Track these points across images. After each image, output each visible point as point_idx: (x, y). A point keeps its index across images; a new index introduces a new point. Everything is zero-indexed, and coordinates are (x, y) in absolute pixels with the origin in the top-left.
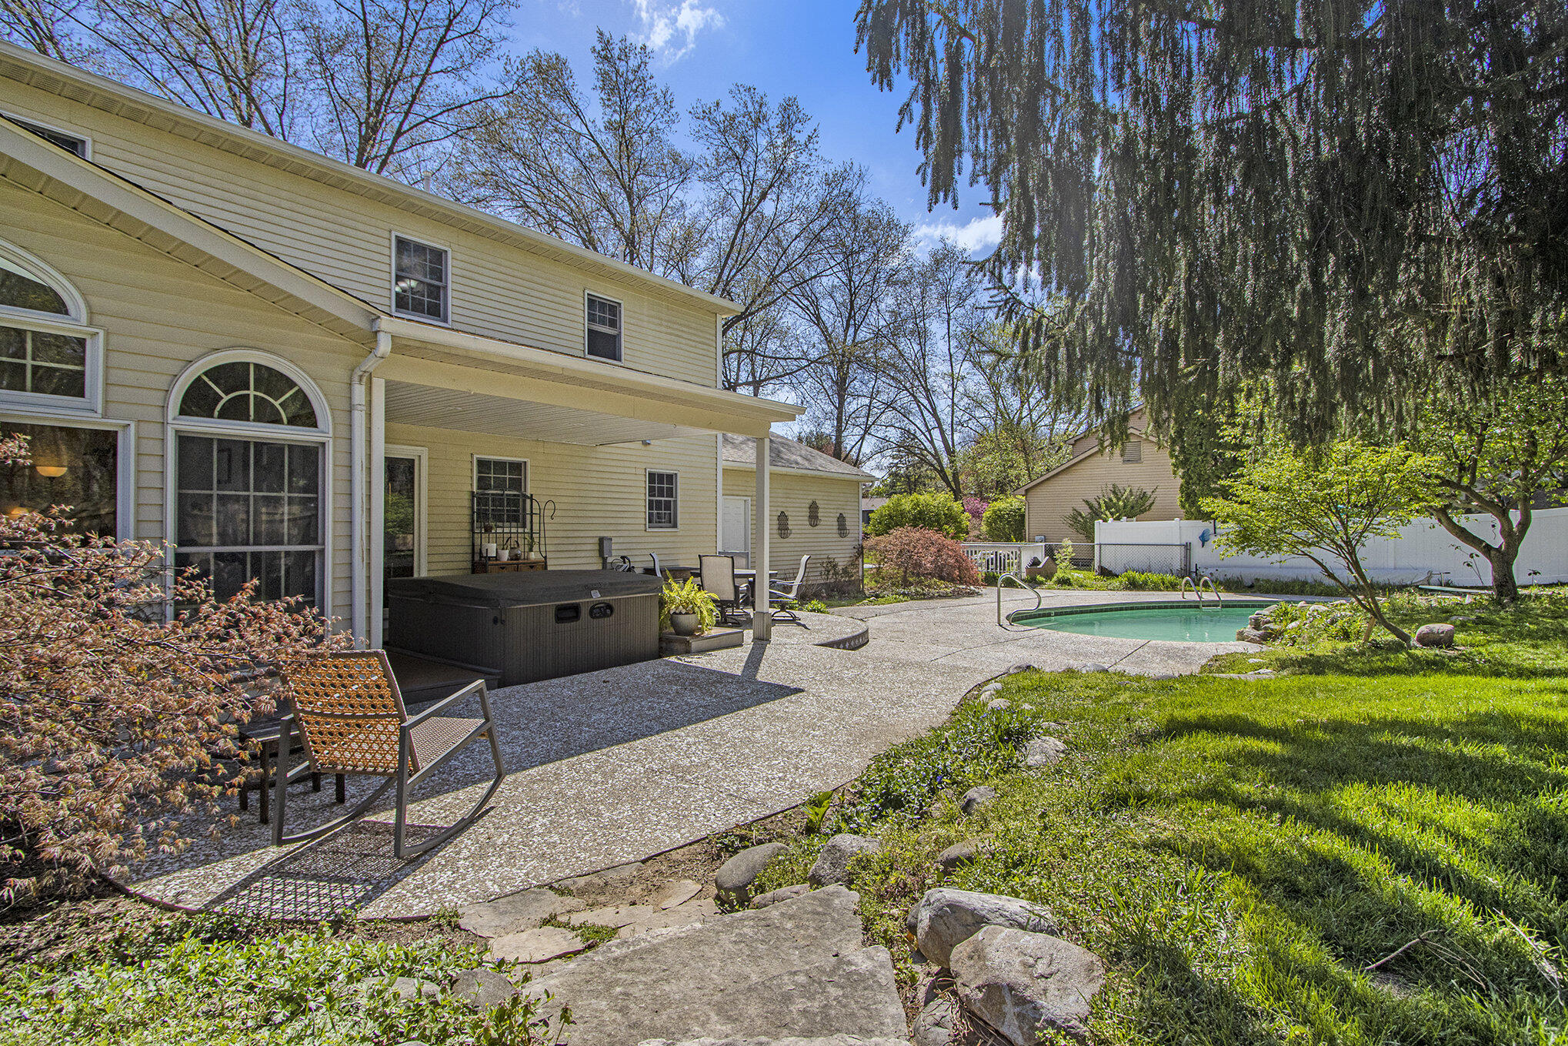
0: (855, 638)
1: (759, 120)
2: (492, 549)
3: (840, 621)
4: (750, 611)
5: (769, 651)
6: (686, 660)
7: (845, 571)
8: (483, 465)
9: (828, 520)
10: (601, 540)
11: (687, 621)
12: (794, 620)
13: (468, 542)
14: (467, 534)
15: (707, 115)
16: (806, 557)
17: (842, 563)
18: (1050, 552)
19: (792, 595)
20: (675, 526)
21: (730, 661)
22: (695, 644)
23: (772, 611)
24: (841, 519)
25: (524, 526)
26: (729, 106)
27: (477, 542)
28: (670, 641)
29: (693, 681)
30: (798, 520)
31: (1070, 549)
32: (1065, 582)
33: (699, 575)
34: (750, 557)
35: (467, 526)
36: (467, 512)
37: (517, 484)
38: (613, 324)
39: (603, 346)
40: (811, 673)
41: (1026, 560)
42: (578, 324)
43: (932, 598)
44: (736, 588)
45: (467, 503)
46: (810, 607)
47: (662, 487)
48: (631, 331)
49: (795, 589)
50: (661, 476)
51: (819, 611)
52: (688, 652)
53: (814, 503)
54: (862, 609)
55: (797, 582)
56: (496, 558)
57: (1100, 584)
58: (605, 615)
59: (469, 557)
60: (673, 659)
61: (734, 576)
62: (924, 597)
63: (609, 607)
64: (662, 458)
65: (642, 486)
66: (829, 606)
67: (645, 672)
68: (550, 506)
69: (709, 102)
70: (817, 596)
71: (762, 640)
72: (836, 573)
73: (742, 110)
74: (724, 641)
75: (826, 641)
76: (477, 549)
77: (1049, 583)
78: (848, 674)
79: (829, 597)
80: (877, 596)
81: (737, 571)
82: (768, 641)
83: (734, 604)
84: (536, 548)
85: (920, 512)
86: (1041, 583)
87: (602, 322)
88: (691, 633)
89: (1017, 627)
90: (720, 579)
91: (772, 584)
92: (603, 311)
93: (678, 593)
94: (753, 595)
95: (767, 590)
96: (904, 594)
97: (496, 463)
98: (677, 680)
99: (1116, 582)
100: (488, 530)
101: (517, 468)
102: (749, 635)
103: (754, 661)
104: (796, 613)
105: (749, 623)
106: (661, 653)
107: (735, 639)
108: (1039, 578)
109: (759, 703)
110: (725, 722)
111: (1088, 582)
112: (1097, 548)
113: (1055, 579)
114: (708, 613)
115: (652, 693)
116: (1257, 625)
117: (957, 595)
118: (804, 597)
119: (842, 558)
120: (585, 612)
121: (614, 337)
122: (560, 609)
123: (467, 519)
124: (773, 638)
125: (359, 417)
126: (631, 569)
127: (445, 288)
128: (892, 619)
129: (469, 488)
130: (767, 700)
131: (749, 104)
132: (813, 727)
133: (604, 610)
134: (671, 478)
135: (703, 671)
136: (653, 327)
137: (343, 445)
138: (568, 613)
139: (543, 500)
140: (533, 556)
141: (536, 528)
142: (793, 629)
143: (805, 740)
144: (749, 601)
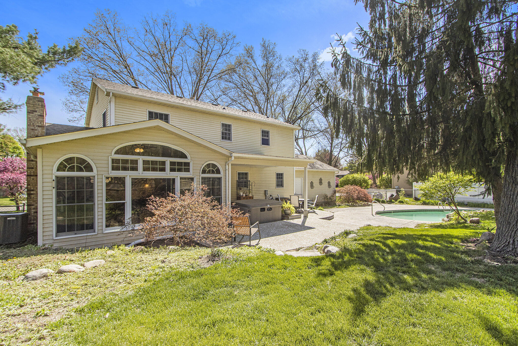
0: (330, 217)
1: (305, 60)
2: (241, 194)
3: (327, 212)
4: (303, 209)
5: (307, 219)
6: (288, 221)
7: (330, 198)
8: (239, 174)
9: (325, 183)
10: (265, 191)
11: (289, 212)
12: (314, 212)
13: (236, 192)
14: (236, 190)
15: (290, 60)
16: (317, 196)
17: (329, 196)
18: (398, 192)
19: (314, 206)
20: (283, 187)
21: (298, 222)
22: (290, 217)
23: (308, 209)
24: (329, 183)
25: (248, 188)
26: (297, 56)
27: (238, 192)
28: (284, 216)
29: (290, 226)
30: (316, 183)
31: (404, 192)
32: (401, 202)
33: (290, 200)
34: (303, 195)
35: (236, 188)
36: (236, 185)
37: (246, 178)
38: (268, 136)
39: (265, 142)
40: (317, 225)
41: (389, 195)
42: (259, 138)
43: (356, 206)
44: (299, 204)
45: (236, 183)
46: (319, 208)
47: (280, 176)
48: (272, 138)
49: (314, 204)
50: (279, 174)
51: (321, 210)
52: (288, 219)
53: (321, 178)
54: (334, 209)
55: (315, 202)
56: (242, 196)
57: (413, 203)
58: (270, 210)
59: (236, 196)
60: (285, 220)
61: (299, 201)
62: (354, 206)
63: (271, 208)
64: (280, 170)
65: (275, 177)
66: (324, 208)
67: (280, 223)
68: (254, 183)
69: (291, 56)
70: (321, 205)
71: (306, 217)
72: (327, 199)
73: (301, 56)
74: (296, 217)
75: (322, 218)
76: (238, 194)
77: (396, 202)
78: (325, 225)
79: (325, 205)
80: (339, 206)
81: (300, 199)
82: (307, 217)
83: (299, 207)
84: (251, 193)
85: (354, 180)
86: (393, 202)
87: (265, 136)
88: (289, 215)
89: (378, 215)
90: (295, 201)
91: (308, 203)
92: (265, 134)
93: (286, 205)
94: (303, 205)
95: (307, 204)
96: (348, 205)
97: (242, 173)
98: (287, 225)
99: (419, 202)
100: (240, 189)
101: (246, 174)
102: (302, 215)
103: (304, 222)
104: (315, 210)
105: (302, 212)
106: (282, 219)
107: (299, 216)
108: (393, 201)
109: (305, 230)
110: (298, 233)
111: (409, 202)
112: (414, 191)
113: (398, 201)
114: (293, 210)
115: (282, 227)
116: (448, 217)
117: (364, 205)
118: (317, 205)
119: (329, 194)
120: (266, 209)
121: (268, 139)
122: (261, 209)
123: (236, 187)
124: (308, 217)
125: (227, 171)
126: (272, 198)
127: (231, 133)
128: (342, 212)
129: (236, 179)
130: (307, 230)
131: (303, 55)
132: (316, 235)
133: (270, 209)
134: (282, 174)
135: (292, 223)
136: (277, 136)
137: (225, 177)
138: (263, 210)
139: (252, 181)
140: (250, 195)
141: (251, 188)
142: (314, 214)
143: (314, 237)
144: (303, 207)
